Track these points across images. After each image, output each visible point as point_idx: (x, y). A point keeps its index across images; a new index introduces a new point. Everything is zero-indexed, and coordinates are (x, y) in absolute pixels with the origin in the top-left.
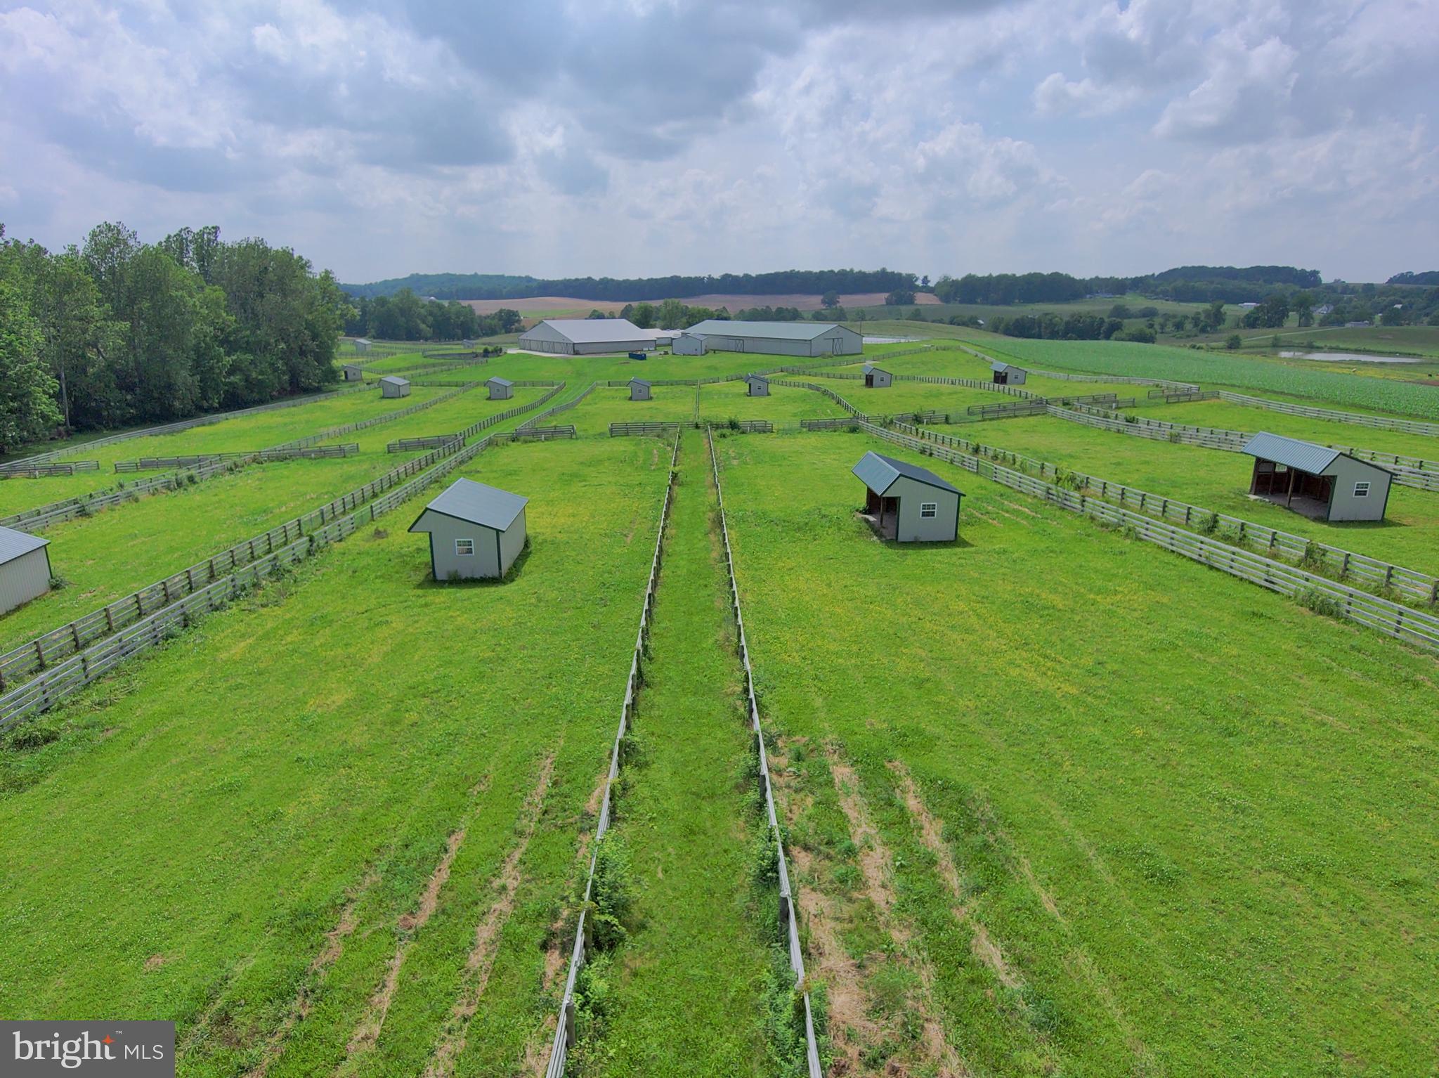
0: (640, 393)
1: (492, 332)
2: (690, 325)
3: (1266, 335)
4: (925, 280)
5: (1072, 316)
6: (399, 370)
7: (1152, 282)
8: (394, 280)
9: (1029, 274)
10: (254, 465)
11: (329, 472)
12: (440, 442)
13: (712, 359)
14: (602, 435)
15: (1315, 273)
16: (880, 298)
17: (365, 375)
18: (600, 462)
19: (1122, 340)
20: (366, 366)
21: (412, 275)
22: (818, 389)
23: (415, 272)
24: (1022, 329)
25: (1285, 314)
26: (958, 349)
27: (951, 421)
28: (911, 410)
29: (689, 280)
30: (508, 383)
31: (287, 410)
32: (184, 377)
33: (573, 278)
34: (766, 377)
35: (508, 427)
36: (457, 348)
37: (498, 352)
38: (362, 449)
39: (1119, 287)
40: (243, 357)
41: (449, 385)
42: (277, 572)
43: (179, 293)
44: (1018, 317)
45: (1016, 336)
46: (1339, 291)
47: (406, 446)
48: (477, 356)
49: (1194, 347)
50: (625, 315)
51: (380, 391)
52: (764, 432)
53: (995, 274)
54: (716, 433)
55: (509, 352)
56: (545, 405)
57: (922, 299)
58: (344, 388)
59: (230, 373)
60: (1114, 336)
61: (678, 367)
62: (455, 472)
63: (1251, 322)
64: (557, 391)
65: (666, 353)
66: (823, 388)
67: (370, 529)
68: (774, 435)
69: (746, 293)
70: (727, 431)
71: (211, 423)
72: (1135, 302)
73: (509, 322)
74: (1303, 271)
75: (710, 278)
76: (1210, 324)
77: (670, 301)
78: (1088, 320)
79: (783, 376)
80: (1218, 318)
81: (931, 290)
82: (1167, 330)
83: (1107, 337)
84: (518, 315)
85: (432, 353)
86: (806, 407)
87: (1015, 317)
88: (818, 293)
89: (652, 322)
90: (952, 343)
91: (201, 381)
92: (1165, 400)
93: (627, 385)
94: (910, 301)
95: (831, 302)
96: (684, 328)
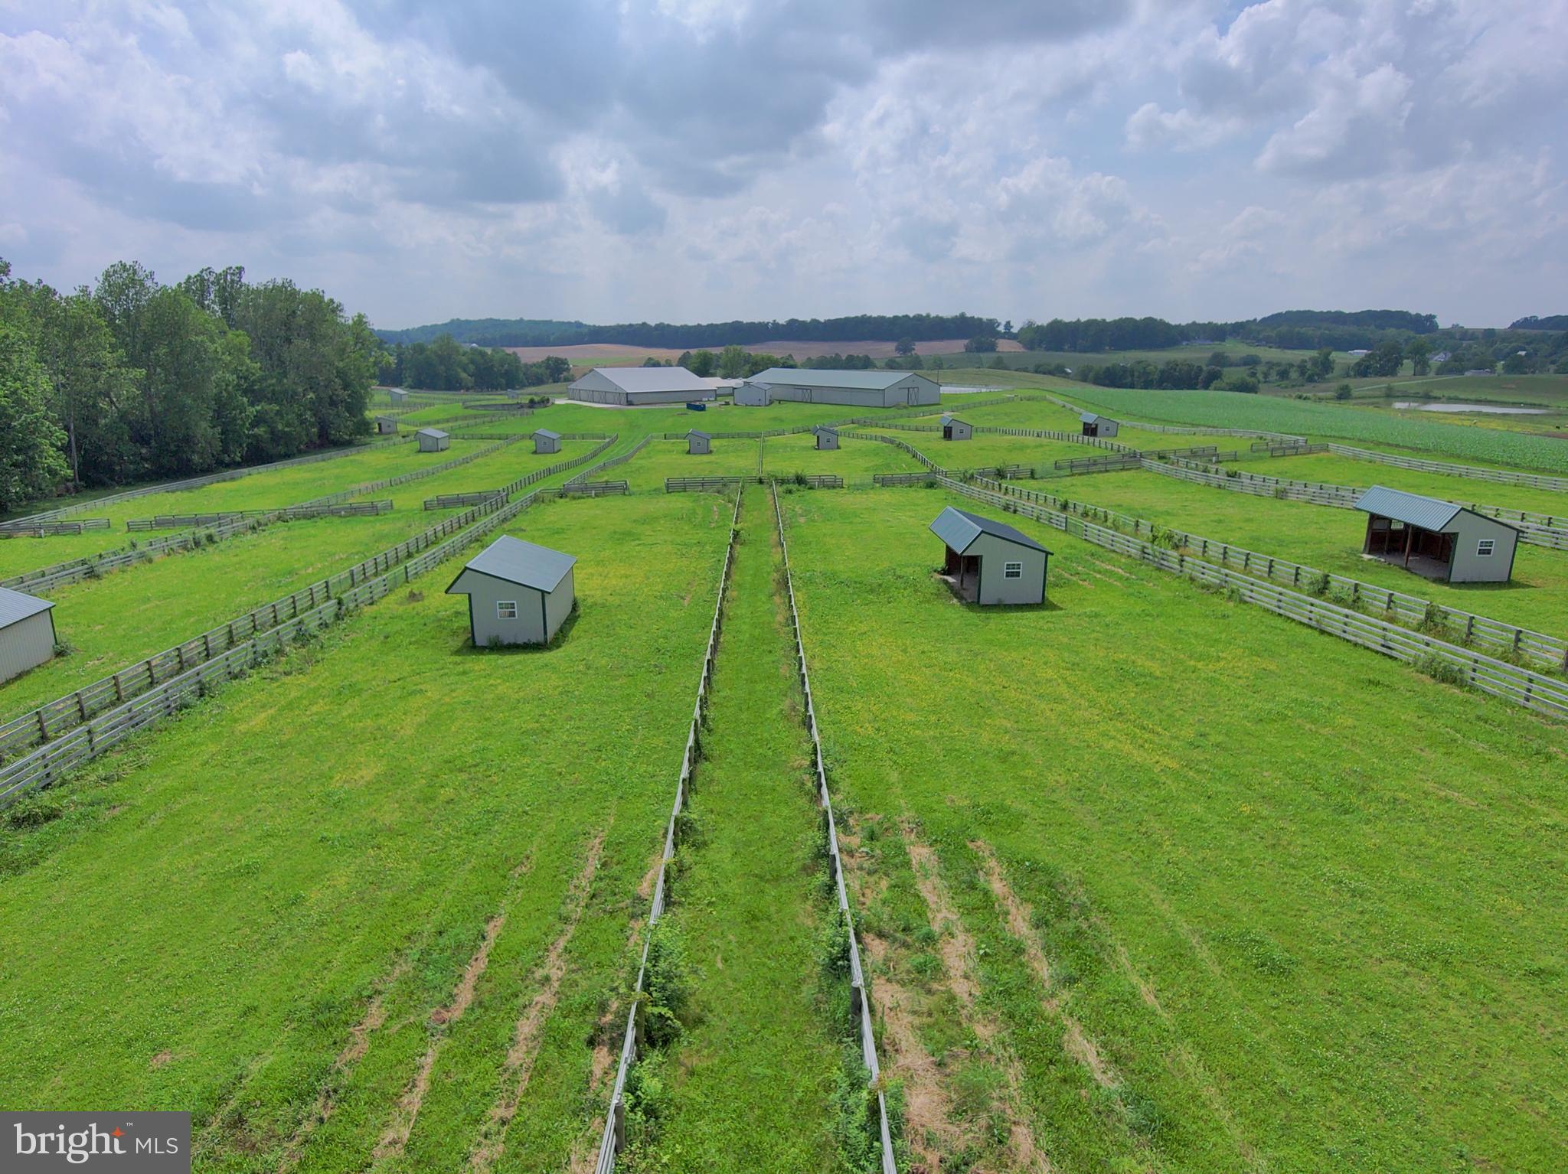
0: (699, 446)
1: (539, 381)
2: (754, 373)
3: (1378, 384)
4: (1008, 325)
5: (1168, 363)
6: (438, 422)
7: (1253, 327)
8: (432, 326)
9: (1121, 319)
10: (279, 523)
11: (360, 531)
12: (481, 498)
13: (776, 410)
14: (657, 490)
15: (1431, 318)
16: (958, 346)
17: (401, 427)
18: (655, 519)
19: (1223, 390)
20: (402, 417)
21: (453, 321)
22: (892, 442)
23: (455, 318)
24: (1113, 379)
25: (1398, 363)
26: (1045, 399)
27: (1037, 476)
28: (993, 464)
29: (754, 326)
30: (554, 436)
31: (316, 465)
32: (205, 430)
33: (627, 323)
34: (836, 429)
35: (556, 482)
36: (501, 398)
37: (545, 402)
38: (396, 506)
39: (1217, 332)
40: (267, 407)
41: (491, 437)
42: (302, 637)
43: (199, 339)
44: (1109, 365)
45: (1107, 385)
46: (1458, 337)
47: (444, 503)
48: (522, 407)
49: (1300, 397)
50: (683, 362)
51: (417, 445)
52: (834, 487)
53: (1083, 320)
54: (781, 489)
55: (557, 402)
56: (595, 459)
57: (1004, 346)
58: (378, 441)
59: (253, 426)
60: (1213, 385)
61: (738, 418)
62: (497, 530)
63: (1362, 370)
64: (609, 444)
65: (727, 404)
66: (898, 441)
67: (403, 592)
68: (845, 491)
69: (814, 340)
70: (793, 487)
71: (232, 479)
72: (1235, 349)
73: (557, 371)
74: (1418, 315)
75: (775, 324)
76: (1317, 373)
77: (732, 348)
78: (1185, 368)
79: (854, 428)
80: (1326, 366)
81: (1014, 337)
82: (1270, 379)
83: (1206, 386)
84: (567, 364)
85: (473, 404)
86: (880, 461)
87: (1105, 365)
88: (892, 339)
89: (712, 371)
90: (1037, 393)
91: (222, 433)
92: (1269, 453)
93: (685, 438)
94: (992, 348)
95: (906, 349)
96: (746, 377)
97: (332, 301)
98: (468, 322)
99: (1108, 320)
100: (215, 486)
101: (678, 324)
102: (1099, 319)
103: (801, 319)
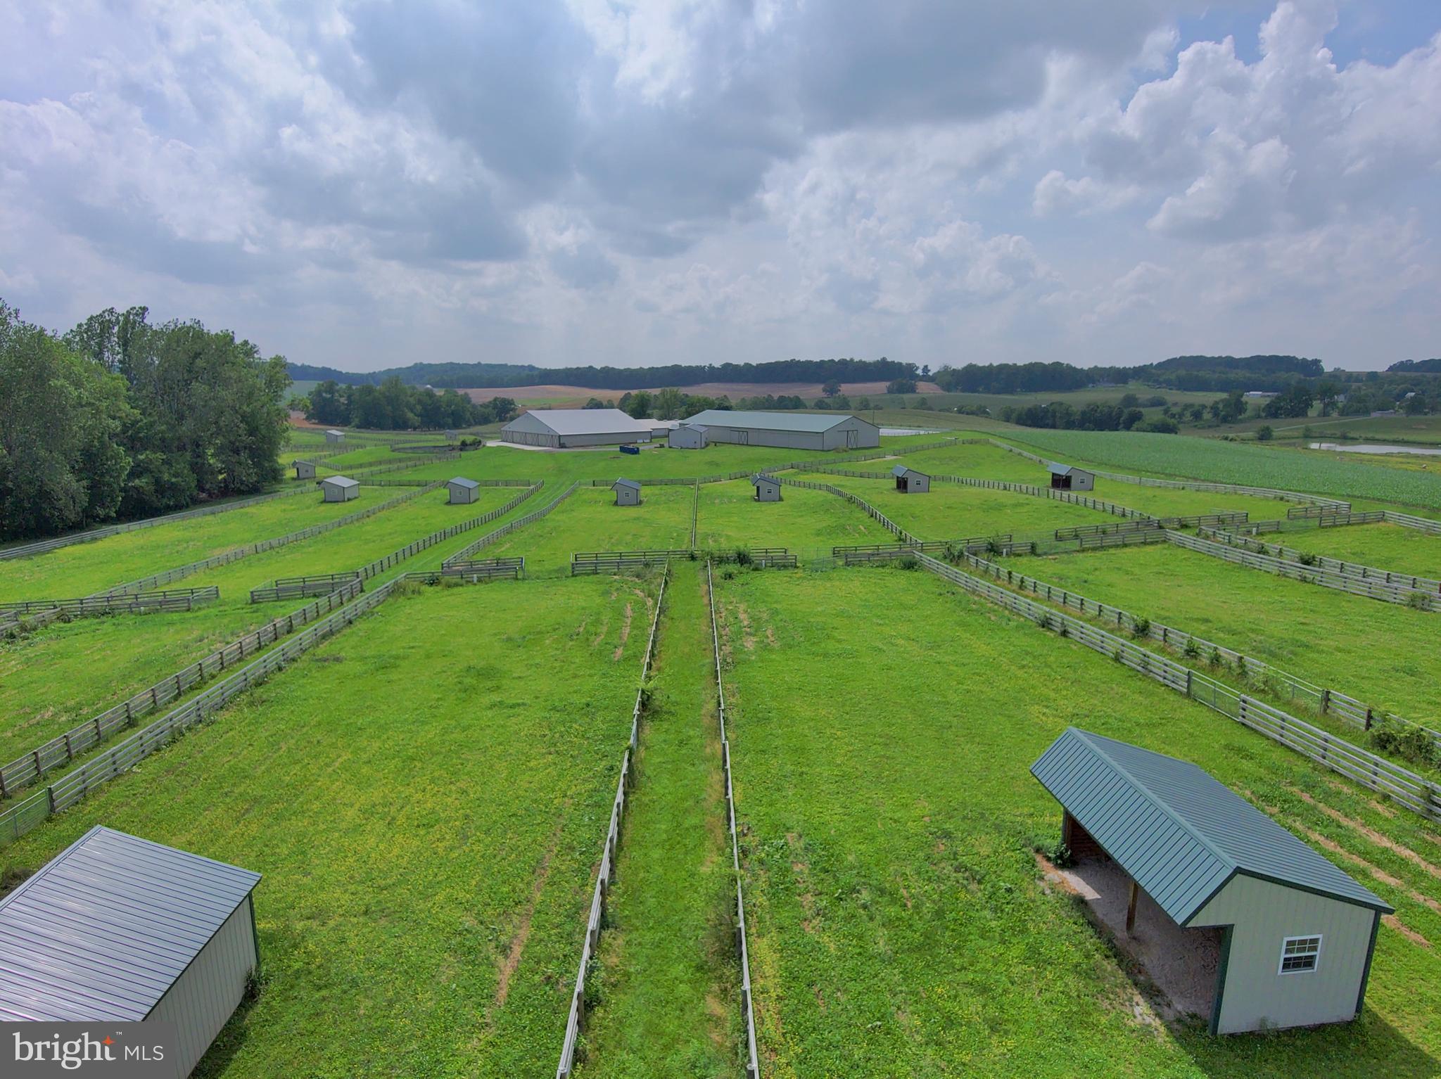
0: (627, 498)
2: (690, 414)
3: (1297, 426)
4: (926, 369)
5: (1089, 405)
6: (361, 466)
7: (1154, 371)
9: (1031, 364)
12: (333, 585)
13: (713, 453)
14: (559, 573)
15: (1316, 362)
16: (882, 386)
19: (1144, 431)
21: (416, 364)
22: (840, 494)
23: (418, 361)
24: (1035, 419)
25: (1308, 405)
26: (987, 442)
27: (1039, 551)
29: (690, 369)
30: (472, 484)
32: (66, 483)
33: (575, 367)
34: (775, 474)
36: (439, 438)
37: (476, 444)
38: (221, 595)
39: (1120, 376)
40: (152, 456)
41: (409, 484)
45: (1030, 426)
46: (1343, 380)
47: (278, 593)
48: (453, 449)
49: (1226, 439)
50: (623, 406)
51: (321, 495)
52: (785, 567)
53: (995, 364)
54: (719, 572)
55: (490, 444)
57: (924, 389)
60: (1135, 426)
61: (674, 463)
63: (1273, 411)
64: (532, 492)
65: (662, 446)
66: (848, 492)
68: (800, 573)
69: (747, 382)
70: (733, 568)
71: (94, 540)
72: (1142, 392)
73: (502, 410)
74: (1305, 360)
75: (711, 367)
76: (1229, 415)
77: (668, 389)
78: (1106, 410)
79: (795, 475)
80: (1239, 407)
81: (931, 379)
82: (1185, 419)
84: (513, 404)
85: (401, 446)
86: (833, 523)
87: (1027, 406)
88: (818, 381)
89: (649, 412)
90: (977, 436)
92: (1317, 523)
93: (614, 485)
94: (912, 390)
95: (832, 391)
96: (683, 419)
97: (246, 343)
99: (1018, 364)
101: (622, 368)
102: (1011, 363)
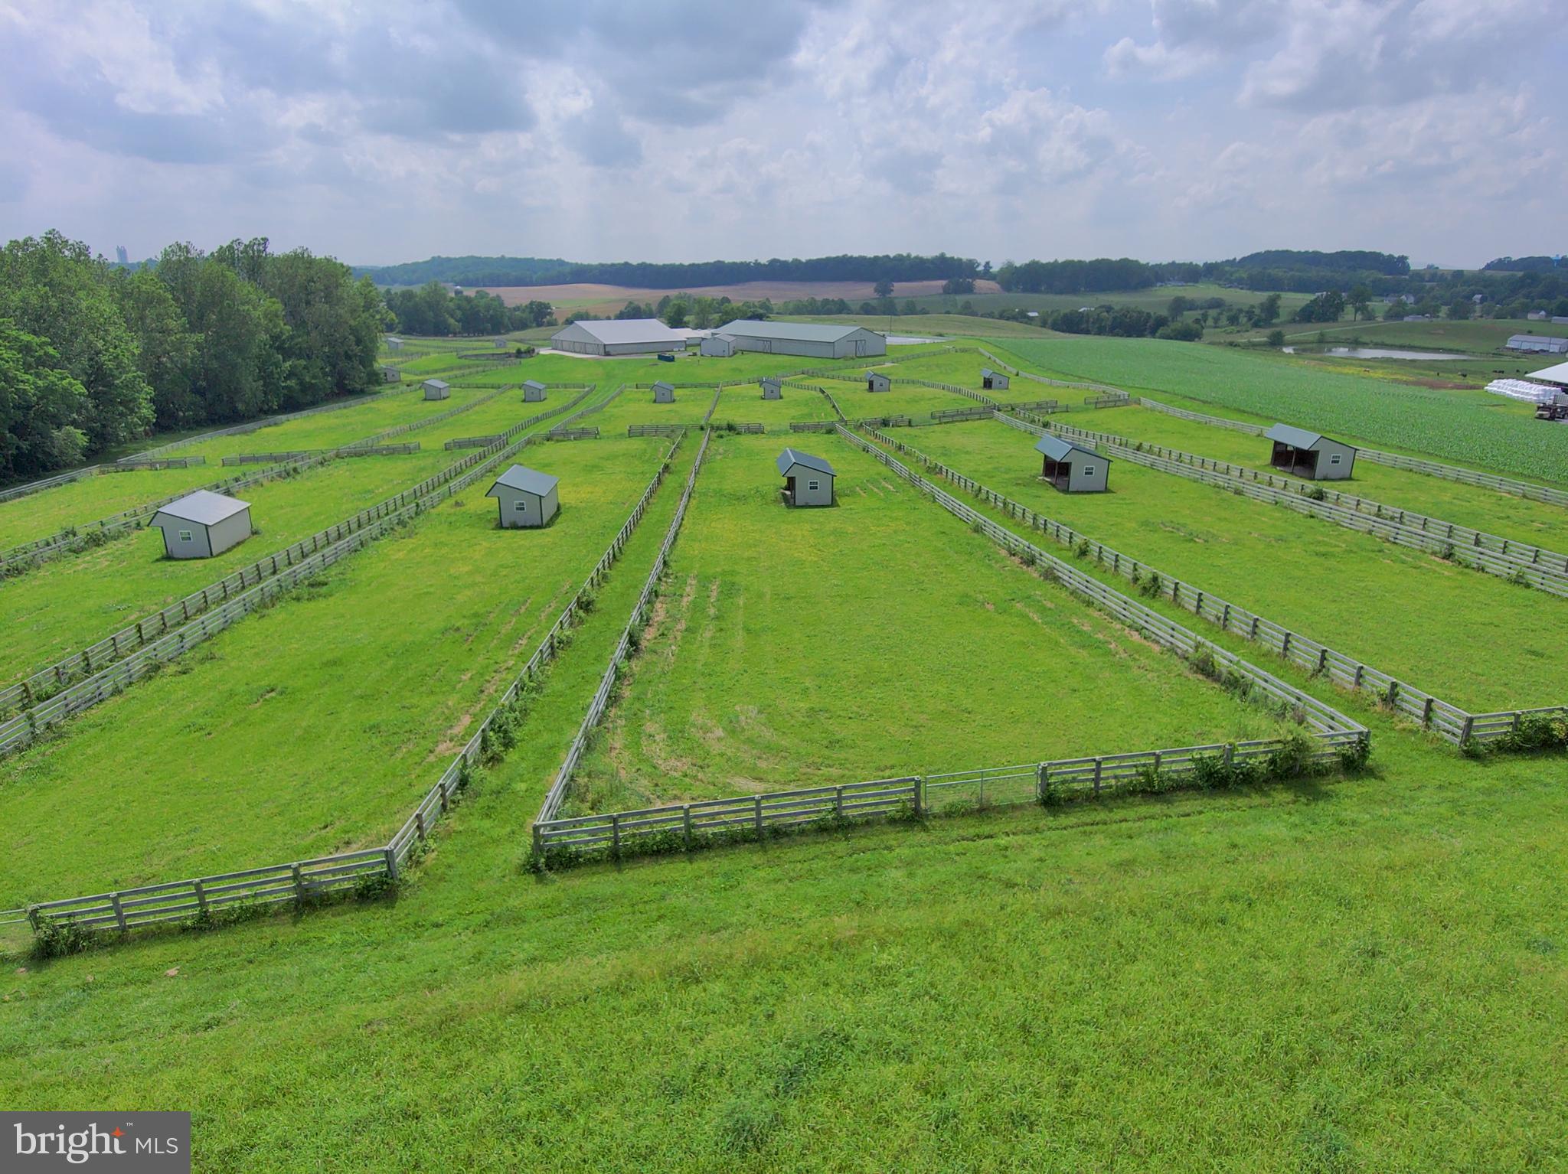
0: (664, 395)
1: (522, 326)
2: (725, 323)
3: (1314, 330)
4: (988, 265)
6: (436, 371)
7: (1227, 268)
8: (413, 264)
9: (1097, 260)
10: (338, 460)
11: (401, 466)
12: (487, 442)
13: (737, 361)
14: (621, 435)
15: (1403, 259)
16: (937, 286)
17: (404, 377)
18: (616, 457)
19: (1162, 338)
20: (401, 366)
22: (823, 393)
24: (1072, 324)
26: (977, 350)
30: (541, 387)
31: (339, 412)
32: (250, 385)
34: (786, 379)
35: (544, 428)
36: (487, 345)
37: (530, 352)
38: (422, 446)
39: (1191, 274)
40: (297, 363)
41: (485, 387)
42: (402, 523)
44: (1067, 311)
47: (461, 445)
48: (510, 356)
49: (1232, 345)
51: (422, 393)
52: (755, 433)
53: (1060, 260)
54: (714, 435)
55: (543, 352)
56: (577, 407)
57: (981, 287)
58: (386, 390)
59: (286, 379)
60: (1160, 332)
61: (706, 370)
62: (503, 465)
64: (588, 393)
65: (695, 354)
67: (452, 501)
68: (762, 436)
69: (794, 280)
70: (725, 433)
73: (539, 315)
74: (1391, 257)
75: (757, 264)
79: (802, 379)
81: (992, 277)
82: (1220, 323)
83: (1153, 333)
84: (549, 308)
85: (465, 353)
86: (806, 410)
88: (870, 279)
89: (685, 319)
90: (974, 345)
91: (264, 386)
92: (1093, 406)
93: (652, 387)
94: (969, 289)
95: (884, 291)
96: (716, 327)
98: (449, 260)
100: (266, 430)
101: (660, 264)
102: (1076, 260)
103: (782, 259)
